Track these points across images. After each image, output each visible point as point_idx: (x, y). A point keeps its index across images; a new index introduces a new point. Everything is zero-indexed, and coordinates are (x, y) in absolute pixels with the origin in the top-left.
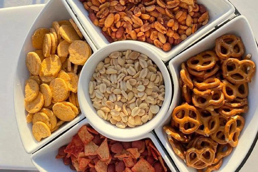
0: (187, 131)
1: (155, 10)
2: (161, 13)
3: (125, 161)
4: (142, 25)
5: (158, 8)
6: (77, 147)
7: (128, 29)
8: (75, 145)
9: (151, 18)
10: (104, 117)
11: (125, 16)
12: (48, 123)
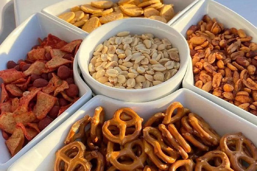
0: (107, 130)
1: (232, 71)
2: (233, 79)
3: (48, 86)
4: (210, 63)
5: (236, 73)
6: (55, 45)
7: (199, 54)
8: (57, 43)
9: (222, 70)
10: (97, 51)
11: (211, 49)
12: (75, 19)
